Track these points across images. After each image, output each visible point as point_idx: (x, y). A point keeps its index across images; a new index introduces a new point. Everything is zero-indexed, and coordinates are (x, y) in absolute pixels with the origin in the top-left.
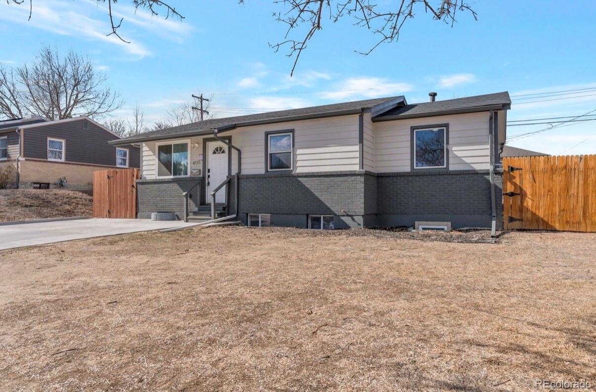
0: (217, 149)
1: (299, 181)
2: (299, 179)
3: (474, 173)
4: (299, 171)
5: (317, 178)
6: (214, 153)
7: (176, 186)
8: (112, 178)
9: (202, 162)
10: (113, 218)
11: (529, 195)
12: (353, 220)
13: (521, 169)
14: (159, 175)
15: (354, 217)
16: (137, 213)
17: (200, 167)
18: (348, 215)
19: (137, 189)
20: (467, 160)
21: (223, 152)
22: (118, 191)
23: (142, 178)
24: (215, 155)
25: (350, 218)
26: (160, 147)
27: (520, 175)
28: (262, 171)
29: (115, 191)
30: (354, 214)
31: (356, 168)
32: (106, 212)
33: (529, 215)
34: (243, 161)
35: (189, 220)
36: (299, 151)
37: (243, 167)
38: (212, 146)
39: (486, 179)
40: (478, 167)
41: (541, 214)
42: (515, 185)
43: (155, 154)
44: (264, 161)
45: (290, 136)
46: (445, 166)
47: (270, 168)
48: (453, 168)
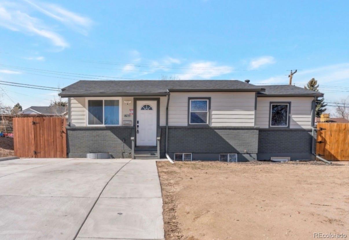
0: (145, 106)
1: (215, 132)
2: (216, 131)
3: (304, 130)
4: (213, 125)
5: (228, 130)
6: (142, 109)
7: (109, 133)
8: (38, 125)
9: (132, 116)
10: (41, 157)
11: (328, 142)
12: (251, 156)
13: (325, 129)
14: (89, 124)
15: (251, 154)
16: (67, 154)
17: (132, 118)
18: (247, 153)
19: (67, 134)
20: (299, 123)
21: (151, 109)
22: (46, 136)
23: (71, 125)
24: (143, 111)
25: (248, 155)
26: (89, 101)
27: (325, 132)
28: (185, 124)
29: (41, 135)
30: (251, 152)
31: (252, 125)
32: (33, 153)
33: (328, 153)
34: (170, 116)
35: (136, 158)
36: (213, 112)
37: (170, 120)
38: (140, 104)
39: (309, 134)
40: (304, 127)
41: (333, 152)
42: (322, 137)
44: (187, 117)
45: (206, 101)
46: (287, 126)
47: (191, 123)
48: (291, 127)
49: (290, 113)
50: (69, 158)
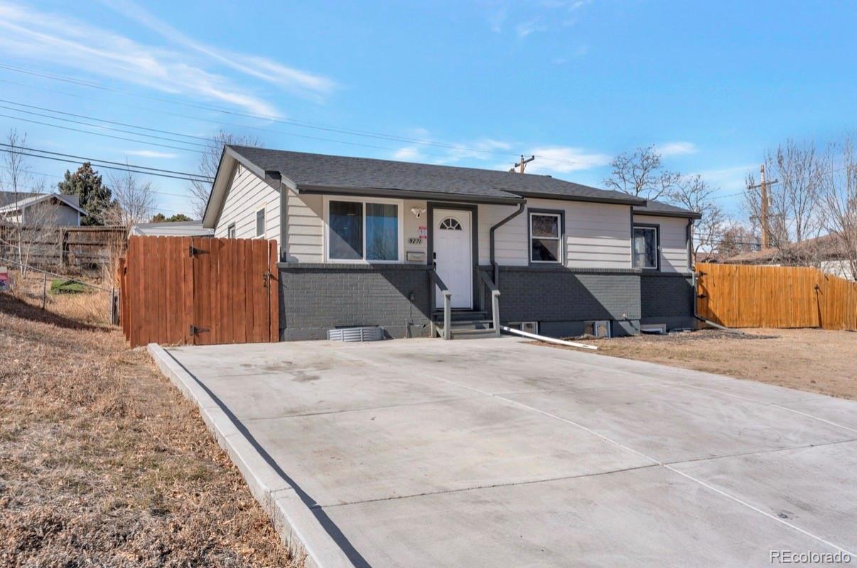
0: (447, 221)
1: (576, 279)
2: (576, 276)
3: (680, 276)
4: (571, 265)
5: (597, 276)
6: (442, 227)
7: (380, 279)
9: (425, 241)
11: (711, 297)
12: (631, 324)
13: (706, 274)
14: (332, 256)
15: (632, 322)
16: (281, 331)
17: (423, 247)
18: (627, 320)
19: (280, 281)
20: (673, 263)
21: (459, 228)
22: (225, 285)
23: (288, 259)
24: (443, 231)
25: (628, 323)
27: (707, 279)
28: (525, 263)
29: (213, 285)
30: (632, 318)
31: (629, 266)
33: (712, 316)
34: (497, 245)
37: (497, 254)
38: (440, 215)
39: (687, 282)
40: (679, 270)
41: (718, 314)
42: (703, 287)
43: (321, 216)
44: (527, 249)
45: (556, 218)
46: (656, 268)
47: (533, 260)
48: (663, 270)
49: (658, 244)
50: (284, 340)
